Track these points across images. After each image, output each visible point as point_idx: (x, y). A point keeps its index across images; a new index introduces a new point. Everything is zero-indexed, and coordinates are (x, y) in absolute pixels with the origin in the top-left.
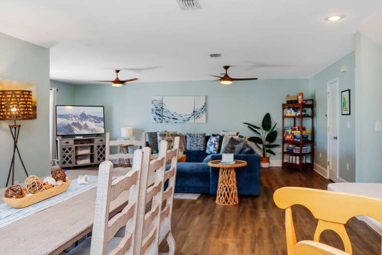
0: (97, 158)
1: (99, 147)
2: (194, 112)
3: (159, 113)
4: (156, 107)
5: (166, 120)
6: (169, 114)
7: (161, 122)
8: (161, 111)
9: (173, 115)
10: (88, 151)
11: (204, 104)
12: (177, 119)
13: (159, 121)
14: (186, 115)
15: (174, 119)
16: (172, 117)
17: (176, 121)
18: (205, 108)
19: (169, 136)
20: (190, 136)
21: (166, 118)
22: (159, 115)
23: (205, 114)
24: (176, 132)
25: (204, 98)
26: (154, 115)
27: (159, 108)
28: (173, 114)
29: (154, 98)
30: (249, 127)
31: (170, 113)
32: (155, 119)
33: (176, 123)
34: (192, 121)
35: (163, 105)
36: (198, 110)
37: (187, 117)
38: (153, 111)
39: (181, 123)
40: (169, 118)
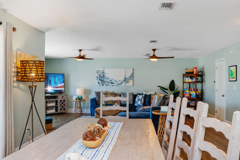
0: (60, 109)
1: (61, 101)
2: (125, 79)
3: (102, 79)
4: (100, 75)
5: (106, 84)
6: (108, 80)
7: (103, 85)
8: (103, 78)
9: (110, 81)
10: (54, 104)
11: (131, 74)
12: (113, 83)
15: (111, 83)
16: (110, 82)
17: (113, 84)
18: (132, 76)
19: (109, 94)
20: (124, 95)
21: (106, 83)
22: (102, 80)
23: (132, 80)
24: (114, 91)
25: (132, 69)
26: (98, 80)
27: (102, 75)
28: (111, 79)
29: (98, 69)
30: (161, 89)
32: (99, 83)
33: (113, 86)
34: (123, 84)
35: (104, 74)
36: (127, 78)
37: (121, 82)
38: (97, 78)
39: (116, 86)
40: (108, 82)
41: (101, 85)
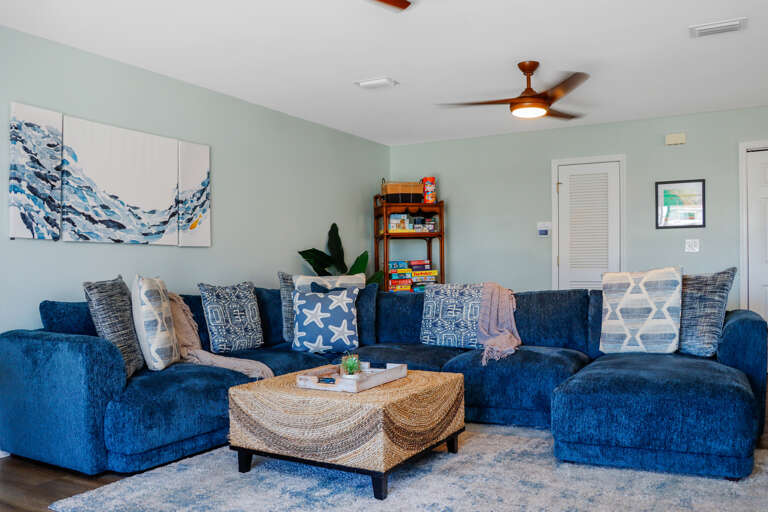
2: (178, 202)
4: (35, 161)
6: (91, 202)
7: (56, 238)
8: (58, 184)
9: (104, 207)
12: (121, 227)
13: (45, 229)
14: (153, 212)
15: (111, 224)
17: (118, 234)
21: (80, 220)
22: (49, 201)
26: (24, 198)
27: (49, 165)
28: (110, 202)
29: (24, 114)
31: (94, 195)
33: (118, 241)
36: (189, 196)
37: (157, 219)
39: (135, 243)
40: (89, 218)
41: (41, 238)
